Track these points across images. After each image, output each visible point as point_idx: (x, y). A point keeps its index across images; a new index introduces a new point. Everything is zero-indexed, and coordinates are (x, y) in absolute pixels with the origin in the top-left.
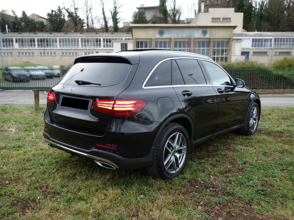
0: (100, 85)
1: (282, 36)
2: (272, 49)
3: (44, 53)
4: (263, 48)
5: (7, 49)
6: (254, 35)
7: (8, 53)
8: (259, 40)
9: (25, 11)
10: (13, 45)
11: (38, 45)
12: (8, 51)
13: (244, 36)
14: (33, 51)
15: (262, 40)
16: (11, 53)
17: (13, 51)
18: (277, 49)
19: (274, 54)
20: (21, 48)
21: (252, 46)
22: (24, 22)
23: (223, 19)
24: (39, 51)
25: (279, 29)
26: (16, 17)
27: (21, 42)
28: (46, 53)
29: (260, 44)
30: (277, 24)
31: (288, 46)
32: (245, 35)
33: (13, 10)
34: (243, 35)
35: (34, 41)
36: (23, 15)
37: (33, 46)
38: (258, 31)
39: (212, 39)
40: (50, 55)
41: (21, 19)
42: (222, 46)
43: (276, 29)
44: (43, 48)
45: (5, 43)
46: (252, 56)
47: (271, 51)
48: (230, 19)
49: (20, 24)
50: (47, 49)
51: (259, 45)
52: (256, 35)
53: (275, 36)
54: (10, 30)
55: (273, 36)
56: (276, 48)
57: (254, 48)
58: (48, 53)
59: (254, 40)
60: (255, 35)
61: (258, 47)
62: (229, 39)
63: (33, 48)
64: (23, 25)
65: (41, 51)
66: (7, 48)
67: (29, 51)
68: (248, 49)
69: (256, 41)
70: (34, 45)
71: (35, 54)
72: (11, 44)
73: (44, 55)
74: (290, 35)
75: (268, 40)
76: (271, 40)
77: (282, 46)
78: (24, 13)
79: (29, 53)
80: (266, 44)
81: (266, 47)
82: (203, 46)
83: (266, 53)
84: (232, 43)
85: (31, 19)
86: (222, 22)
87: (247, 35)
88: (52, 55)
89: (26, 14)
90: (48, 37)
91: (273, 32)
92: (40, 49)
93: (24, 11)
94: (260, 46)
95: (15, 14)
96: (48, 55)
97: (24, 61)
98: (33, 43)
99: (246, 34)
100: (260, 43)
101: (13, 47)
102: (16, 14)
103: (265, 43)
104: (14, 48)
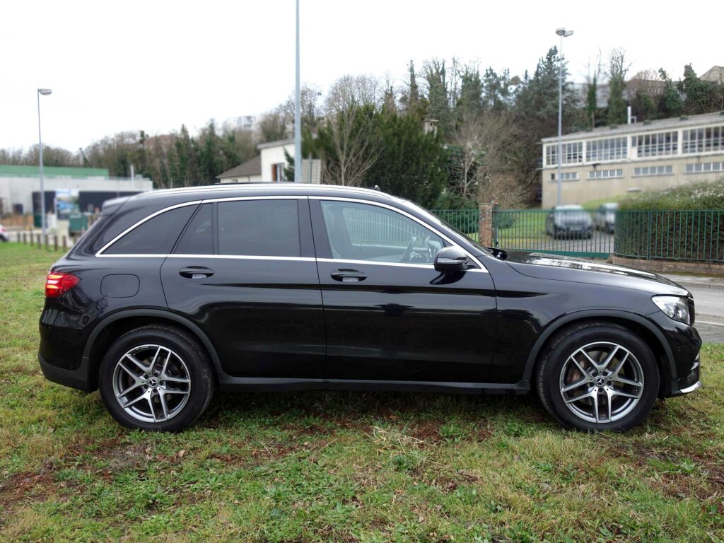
3: (698, 166)
5: (612, 164)
7: (612, 172)
9: (692, 66)
10: (625, 153)
11: (685, 148)
12: (614, 167)
14: (668, 163)
16: (620, 171)
17: (625, 167)
20: (644, 158)
22: (685, 91)
24: (685, 162)
26: (669, 84)
27: (645, 143)
28: (703, 166)
33: (661, 69)
35: (676, 139)
36: (685, 75)
37: (671, 151)
40: (712, 169)
41: (680, 85)
44: (697, 154)
45: (609, 149)
49: (674, 99)
50: (707, 156)
54: (635, 118)
58: (707, 166)
63: (671, 156)
64: (684, 100)
65: (690, 161)
66: (612, 161)
67: (660, 164)
70: (675, 148)
71: (674, 170)
72: (622, 151)
73: (697, 171)
78: (689, 71)
79: (661, 168)
85: (704, 81)
88: (717, 170)
89: (693, 71)
90: (711, 123)
92: (687, 158)
93: (689, 64)
95: (665, 77)
96: (706, 171)
97: (631, 189)
98: (672, 143)
101: (625, 157)
102: (669, 77)
104: (628, 160)
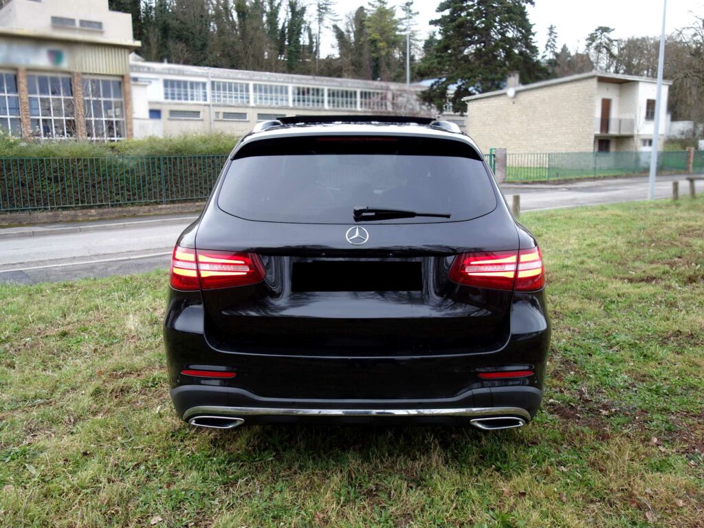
0: (448, 216)
1: (225, 78)
2: (209, 105)
4: (189, 102)
6: (167, 71)
8: (179, 83)
13: (144, 72)
15: (185, 83)
18: (219, 106)
19: (213, 117)
21: (166, 98)
23: (82, 23)
25: (207, 61)
29: (183, 93)
30: (202, 49)
31: (239, 100)
32: (146, 70)
34: (141, 70)
38: (170, 62)
39: (78, 75)
42: (107, 94)
43: (202, 61)
46: (169, 119)
47: (207, 108)
48: (100, 25)
51: (179, 95)
52: (171, 72)
53: (212, 77)
55: (207, 77)
56: (216, 102)
57: (169, 101)
59: (169, 84)
60: (169, 72)
61: (179, 99)
62: (122, 77)
68: (158, 103)
69: (172, 86)
74: (240, 76)
75: (198, 84)
76: (204, 85)
77: (228, 99)
80: (195, 94)
81: (195, 102)
82: (43, 91)
83: (197, 113)
84: (130, 88)
86: (81, 31)
87: (151, 70)
91: (206, 68)
94: (183, 97)
99: (149, 68)
100: (182, 89)
103: (192, 92)
